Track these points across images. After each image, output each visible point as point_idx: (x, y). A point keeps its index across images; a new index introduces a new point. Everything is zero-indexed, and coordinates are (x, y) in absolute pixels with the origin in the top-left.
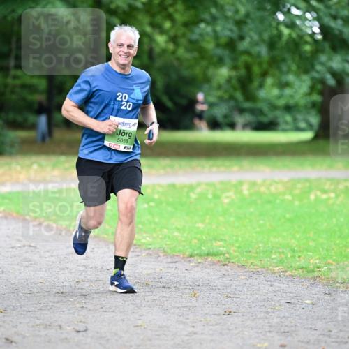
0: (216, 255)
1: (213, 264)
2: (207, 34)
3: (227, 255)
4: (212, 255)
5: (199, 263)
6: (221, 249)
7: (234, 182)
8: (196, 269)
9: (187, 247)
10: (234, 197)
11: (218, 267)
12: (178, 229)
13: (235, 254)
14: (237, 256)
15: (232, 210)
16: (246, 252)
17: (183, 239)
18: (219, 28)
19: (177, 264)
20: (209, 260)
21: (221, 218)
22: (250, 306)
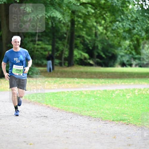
0: (124, 120)
1: (123, 124)
2: (120, 26)
3: (129, 120)
4: (122, 120)
5: (117, 124)
6: (126, 118)
7: (132, 89)
8: (115, 126)
9: (111, 117)
10: (131, 95)
11: (124, 125)
12: (108, 109)
13: (132, 120)
14: (133, 121)
15: (130, 101)
16: (137, 119)
17: (110, 113)
18: (124, 24)
19: (107, 124)
20: (121, 122)
21: (126, 105)
22: (138, 142)
